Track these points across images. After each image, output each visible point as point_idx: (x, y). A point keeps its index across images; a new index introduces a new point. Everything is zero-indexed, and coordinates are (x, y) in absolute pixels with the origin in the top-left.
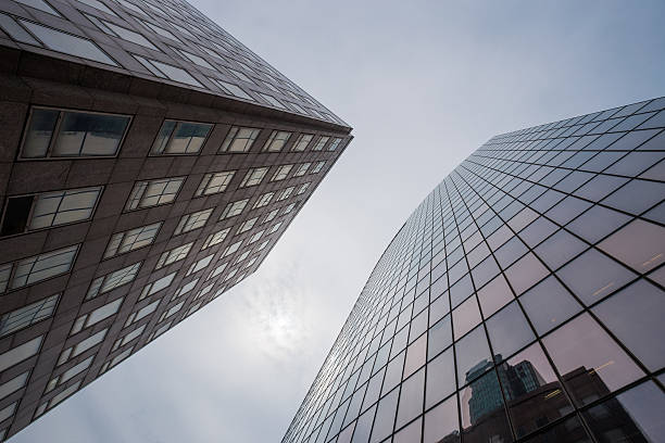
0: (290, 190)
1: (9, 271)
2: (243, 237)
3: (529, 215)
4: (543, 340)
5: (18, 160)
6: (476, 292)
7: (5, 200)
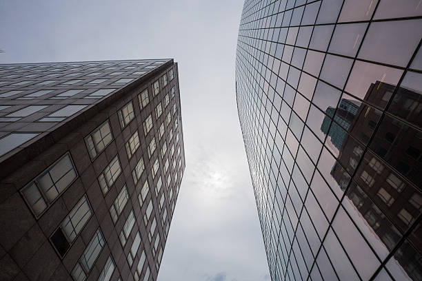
0: (169, 116)
1: (80, 267)
2: (167, 156)
3: (293, 31)
4: (346, 90)
5: (37, 220)
6: (297, 91)
7: (49, 241)
